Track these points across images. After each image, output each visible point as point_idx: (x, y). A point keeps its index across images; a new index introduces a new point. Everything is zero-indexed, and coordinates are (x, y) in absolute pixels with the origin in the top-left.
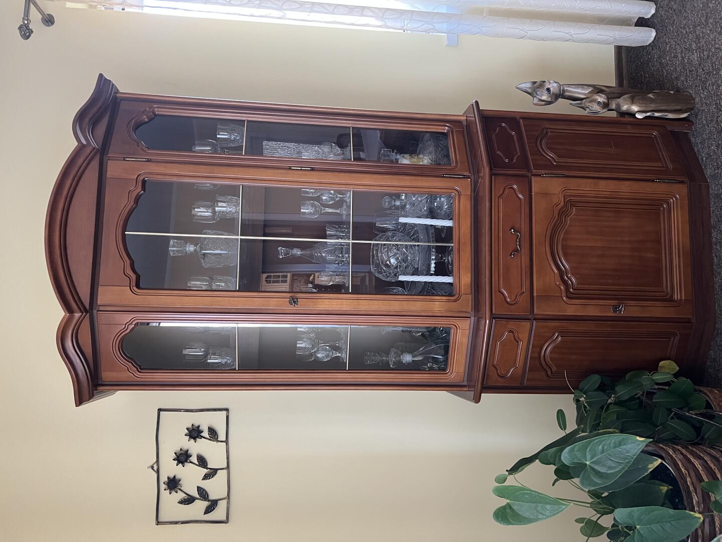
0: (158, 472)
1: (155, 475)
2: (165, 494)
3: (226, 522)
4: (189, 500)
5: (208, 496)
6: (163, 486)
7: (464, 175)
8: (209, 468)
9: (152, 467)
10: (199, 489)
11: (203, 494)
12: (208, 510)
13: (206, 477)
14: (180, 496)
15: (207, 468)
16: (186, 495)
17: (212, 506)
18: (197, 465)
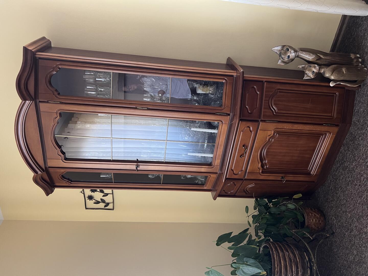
0: (84, 194)
1: (83, 195)
2: (88, 201)
3: (113, 209)
4: (98, 202)
5: (105, 202)
6: (87, 199)
7: (227, 113)
8: (105, 193)
9: (81, 192)
10: (101, 199)
11: (103, 201)
12: (105, 206)
13: (103, 196)
14: (94, 201)
15: (104, 193)
16: (95, 201)
17: (108, 204)
18: (99, 192)
